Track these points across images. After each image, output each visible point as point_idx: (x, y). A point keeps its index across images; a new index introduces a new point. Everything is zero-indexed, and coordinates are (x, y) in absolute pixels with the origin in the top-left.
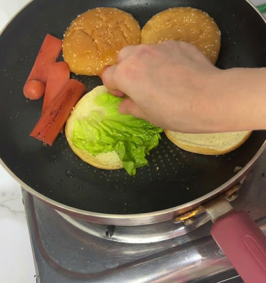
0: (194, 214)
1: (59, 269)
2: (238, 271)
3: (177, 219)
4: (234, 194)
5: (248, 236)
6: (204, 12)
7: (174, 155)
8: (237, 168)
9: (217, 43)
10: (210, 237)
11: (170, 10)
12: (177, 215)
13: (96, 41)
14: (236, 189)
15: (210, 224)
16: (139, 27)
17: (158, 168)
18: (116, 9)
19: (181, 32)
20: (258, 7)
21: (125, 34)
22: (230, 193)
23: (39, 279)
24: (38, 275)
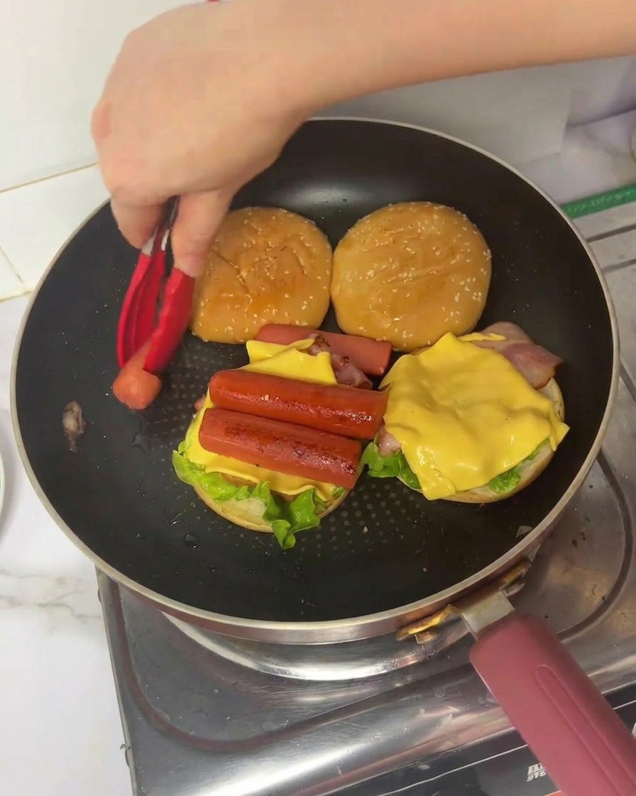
0: (436, 621)
1: (170, 733)
2: (524, 736)
3: (404, 631)
4: (517, 581)
5: (544, 665)
6: (459, 213)
7: (398, 503)
8: (523, 529)
9: (485, 273)
10: (468, 669)
11: (391, 208)
12: (404, 623)
13: (244, 274)
14: (522, 571)
15: (468, 640)
16: (329, 247)
17: (366, 529)
18: (285, 211)
19: (413, 253)
20: (563, 206)
21: (301, 260)
22: (508, 580)
23: (130, 752)
24: (129, 744)
